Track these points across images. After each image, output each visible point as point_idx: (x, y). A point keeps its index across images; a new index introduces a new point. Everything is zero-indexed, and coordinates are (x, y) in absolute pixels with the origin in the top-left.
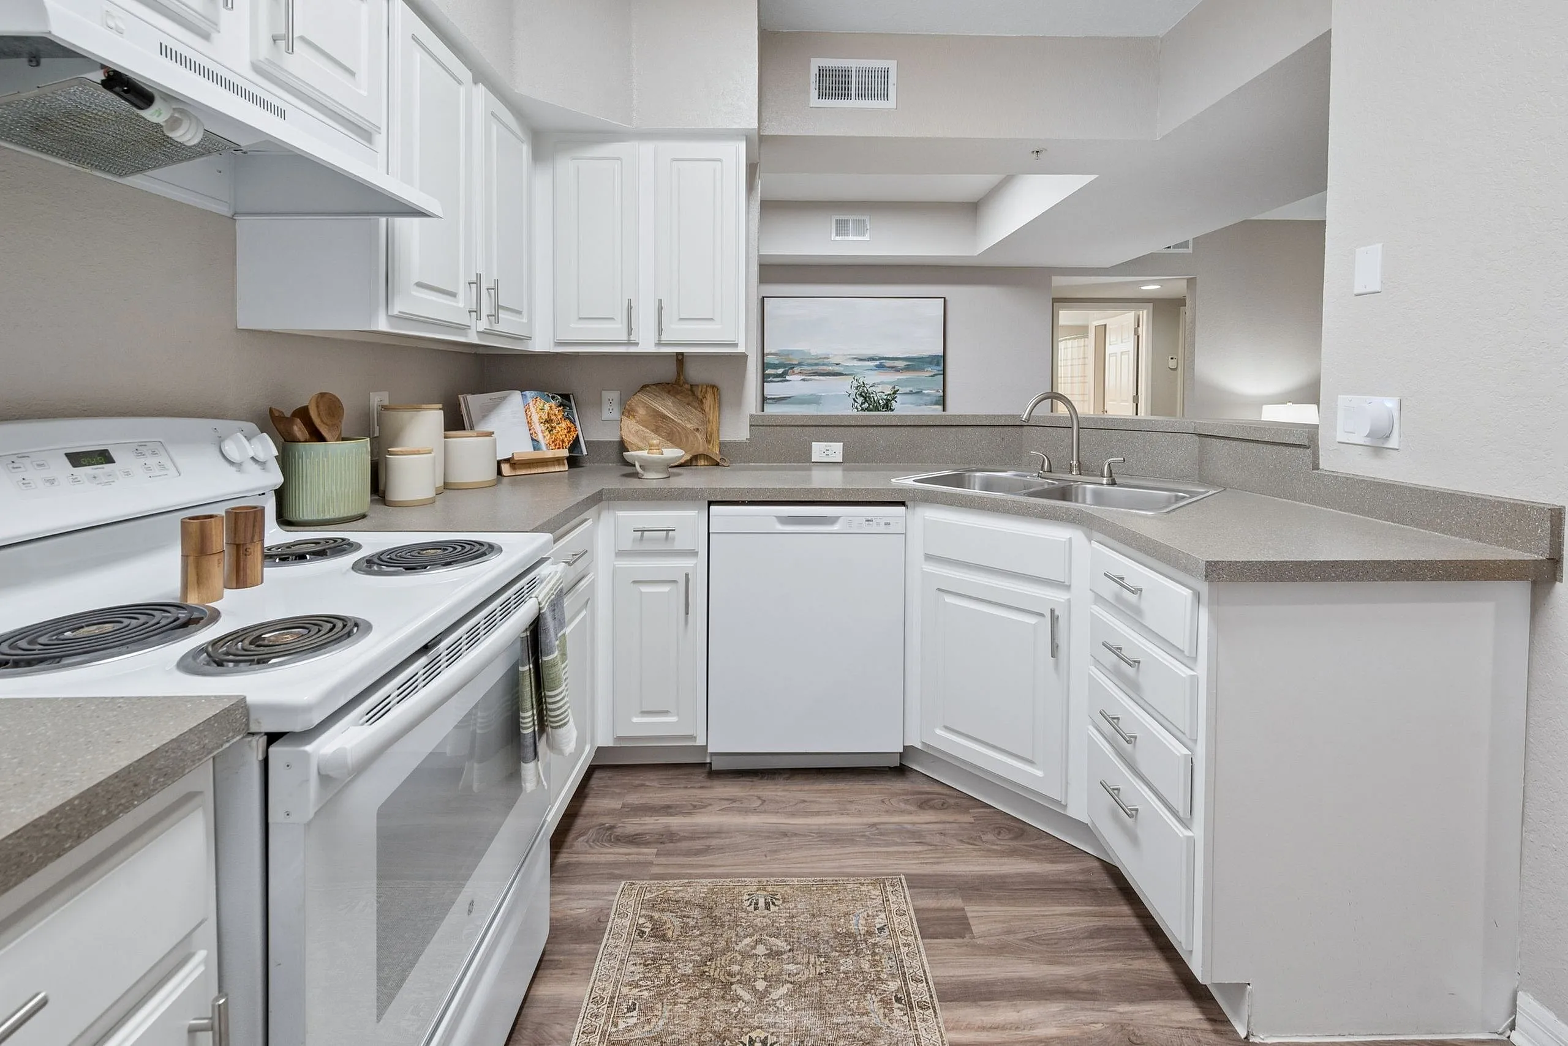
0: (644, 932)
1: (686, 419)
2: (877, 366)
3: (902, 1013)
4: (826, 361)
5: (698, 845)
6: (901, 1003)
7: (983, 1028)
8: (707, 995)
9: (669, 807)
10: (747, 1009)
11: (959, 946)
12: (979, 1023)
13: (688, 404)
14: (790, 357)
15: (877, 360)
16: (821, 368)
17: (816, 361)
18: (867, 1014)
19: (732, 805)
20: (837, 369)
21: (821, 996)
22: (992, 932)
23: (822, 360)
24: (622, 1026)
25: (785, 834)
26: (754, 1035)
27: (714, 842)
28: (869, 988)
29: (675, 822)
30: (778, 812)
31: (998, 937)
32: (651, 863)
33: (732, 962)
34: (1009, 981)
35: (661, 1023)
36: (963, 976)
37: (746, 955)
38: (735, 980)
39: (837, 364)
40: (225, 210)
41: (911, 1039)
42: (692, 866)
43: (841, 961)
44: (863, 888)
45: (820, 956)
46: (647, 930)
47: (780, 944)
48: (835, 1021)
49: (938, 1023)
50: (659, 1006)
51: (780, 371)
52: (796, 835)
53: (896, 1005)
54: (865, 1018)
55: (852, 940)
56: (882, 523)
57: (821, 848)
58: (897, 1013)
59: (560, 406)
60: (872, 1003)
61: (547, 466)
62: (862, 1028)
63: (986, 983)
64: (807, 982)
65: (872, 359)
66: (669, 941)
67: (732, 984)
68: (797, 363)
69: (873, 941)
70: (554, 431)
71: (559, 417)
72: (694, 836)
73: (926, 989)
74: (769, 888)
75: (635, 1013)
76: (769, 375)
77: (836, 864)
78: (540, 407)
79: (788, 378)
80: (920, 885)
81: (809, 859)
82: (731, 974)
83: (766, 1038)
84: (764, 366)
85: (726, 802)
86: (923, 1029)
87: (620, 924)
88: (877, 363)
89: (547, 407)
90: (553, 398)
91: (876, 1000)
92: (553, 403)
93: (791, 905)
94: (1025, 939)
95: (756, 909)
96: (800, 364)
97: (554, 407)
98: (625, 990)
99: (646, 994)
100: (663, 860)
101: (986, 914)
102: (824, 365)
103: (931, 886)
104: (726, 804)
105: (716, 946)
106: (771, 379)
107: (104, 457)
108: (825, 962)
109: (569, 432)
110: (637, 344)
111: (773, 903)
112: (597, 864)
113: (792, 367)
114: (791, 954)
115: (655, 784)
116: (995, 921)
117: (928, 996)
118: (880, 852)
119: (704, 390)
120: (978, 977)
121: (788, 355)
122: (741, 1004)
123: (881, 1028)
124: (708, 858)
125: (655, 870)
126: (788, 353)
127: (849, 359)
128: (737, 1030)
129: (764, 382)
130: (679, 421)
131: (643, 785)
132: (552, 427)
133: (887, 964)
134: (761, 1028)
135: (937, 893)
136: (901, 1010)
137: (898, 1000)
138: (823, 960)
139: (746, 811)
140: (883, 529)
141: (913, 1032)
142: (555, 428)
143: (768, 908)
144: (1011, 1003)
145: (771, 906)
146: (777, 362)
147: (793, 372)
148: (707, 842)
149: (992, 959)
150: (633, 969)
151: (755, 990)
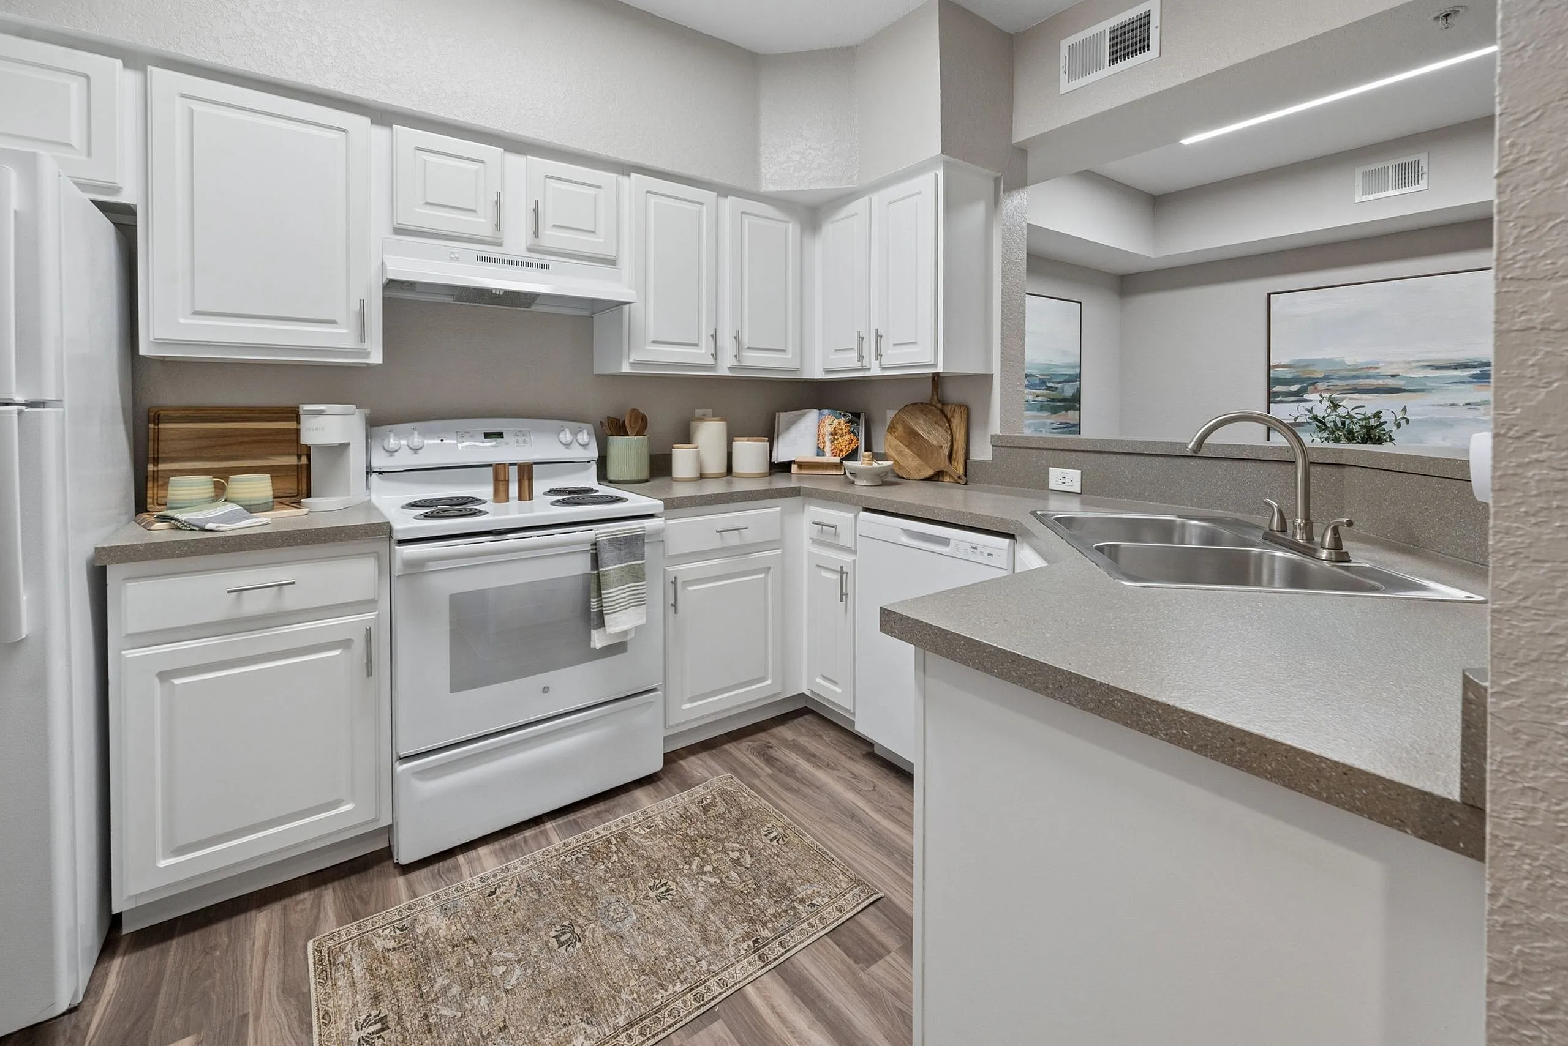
0: (702, 802)
1: (934, 435)
2: (1474, 377)
3: (746, 948)
4: (1372, 372)
5: (795, 785)
6: (754, 944)
7: (773, 1008)
8: (681, 850)
9: (814, 756)
10: (685, 871)
11: (843, 962)
12: (775, 1004)
13: (936, 423)
14: (1311, 368)
15: (1474, 367)
16: (1361, 382)
17: (1354, 373)
18: (729, 929)
19: (853, 780)
20: (1392, 383)
21: (724, 899)
22: (883, 981)
23: (1368, 371)
24: (637, 830)
25: (853, 816)
26: (670, 883)
27: (806, 790)
28: (752, 921)
29: (804, 766)
30: (872, 802)
31: (881, 988)
32: (758, 776)
33: (713, 847)
34: (837, 1012)
35: (649, 843)
36: (813, 976)
37: (725, 851)
38: (702, 855)
39: (1393, 376)
40: (586, 313)
41: (727, 962)
42: (775, 793)
43: (762, 897)
44: (841, 877)
45: (756, 884)
46: (705, 802)
47: (748, 860)
48: (711, 916)
49: (755, 972)
50: (659, 836)
51: (1294, 388)
52: (860, 822)
53: (751, 943)
54: (725, 930)
55: (786, 894)
56: (985, 554)
57: (861, 840)
58: (745, 945)
59: (848, 422)
60: (740, 929)
61: (827, 469)
62: (716, 932)
63: (819, 995)
64: (729, 888)
65: (1465, 366)
66: (705, 814)
67: (698, 856)
68: (1322, 376)
69: (796, 905)
70: (836, 442)
71: (844, 431)
72: (802, 780)
73: (779, 953)
74: (788, 831)
75: (647, 830)
76: (1278, 394)
77: (854, 855)
78: (831, 421)
79: (1306, 396)
80: (887, 913)
81: (843, 840)
82: (704, 852)
83: (672, 889)
84: (1271, 382)
85: (849, 774)
86: (741, 966)
87: (700, 791)
88: (1476, 371)
89: (836, 422)
90: (844, 416)
91: (745, 929)
92: (843, 420)
93: (785, 849)
94: (899, 1009)
95: (765, 835)
96: (1326, 378)
97: (843, 422)
98: (659, 818)
99: (663, 827)
100: (768, 780)
101: (901, 970)
102: (1368, 377)
103: (895, 920)
104: (848, 776)
105: (719, 834)
106: (1280, 398)
107: (500, 435)
108: (754, 889)
109: (850, 444)
110: (869, 369)
111: (778, 841)
112: (737, 759)
113: (1313, 382)
114: (744, 869)
115: (827, 739)
116: (898, 979)
117: (774, 957)
118: (897, 874)
119: (953, 409)
120: (821, 988)
121: (1308, 366)
122: (687, 867)
123: (724, 942)
124: (789, 795)
125: (756, 782)
126: (1308, 364)
127: (1417, 367)
128: (668, 874)
129: (1269, 402)
130: (927, 438)
131: (821, 736)
132: (834, 439)
133: (783, 922)
134: (677, 883)
135: (890, 927)
136: (748, 947)
137: (756, 941)
138: (754, 887)
139: (852, 788)
140: (985, 559)
141: (734, 961)
142: (838, 439)
143: (771, 841)
144: (814, 1019)
145: (775, 841)
146: (1289, 376)
147: (1316, 388)
148: (802, 787)
149: (850, 992)
150: (674, 813)
151: (702, 867)
